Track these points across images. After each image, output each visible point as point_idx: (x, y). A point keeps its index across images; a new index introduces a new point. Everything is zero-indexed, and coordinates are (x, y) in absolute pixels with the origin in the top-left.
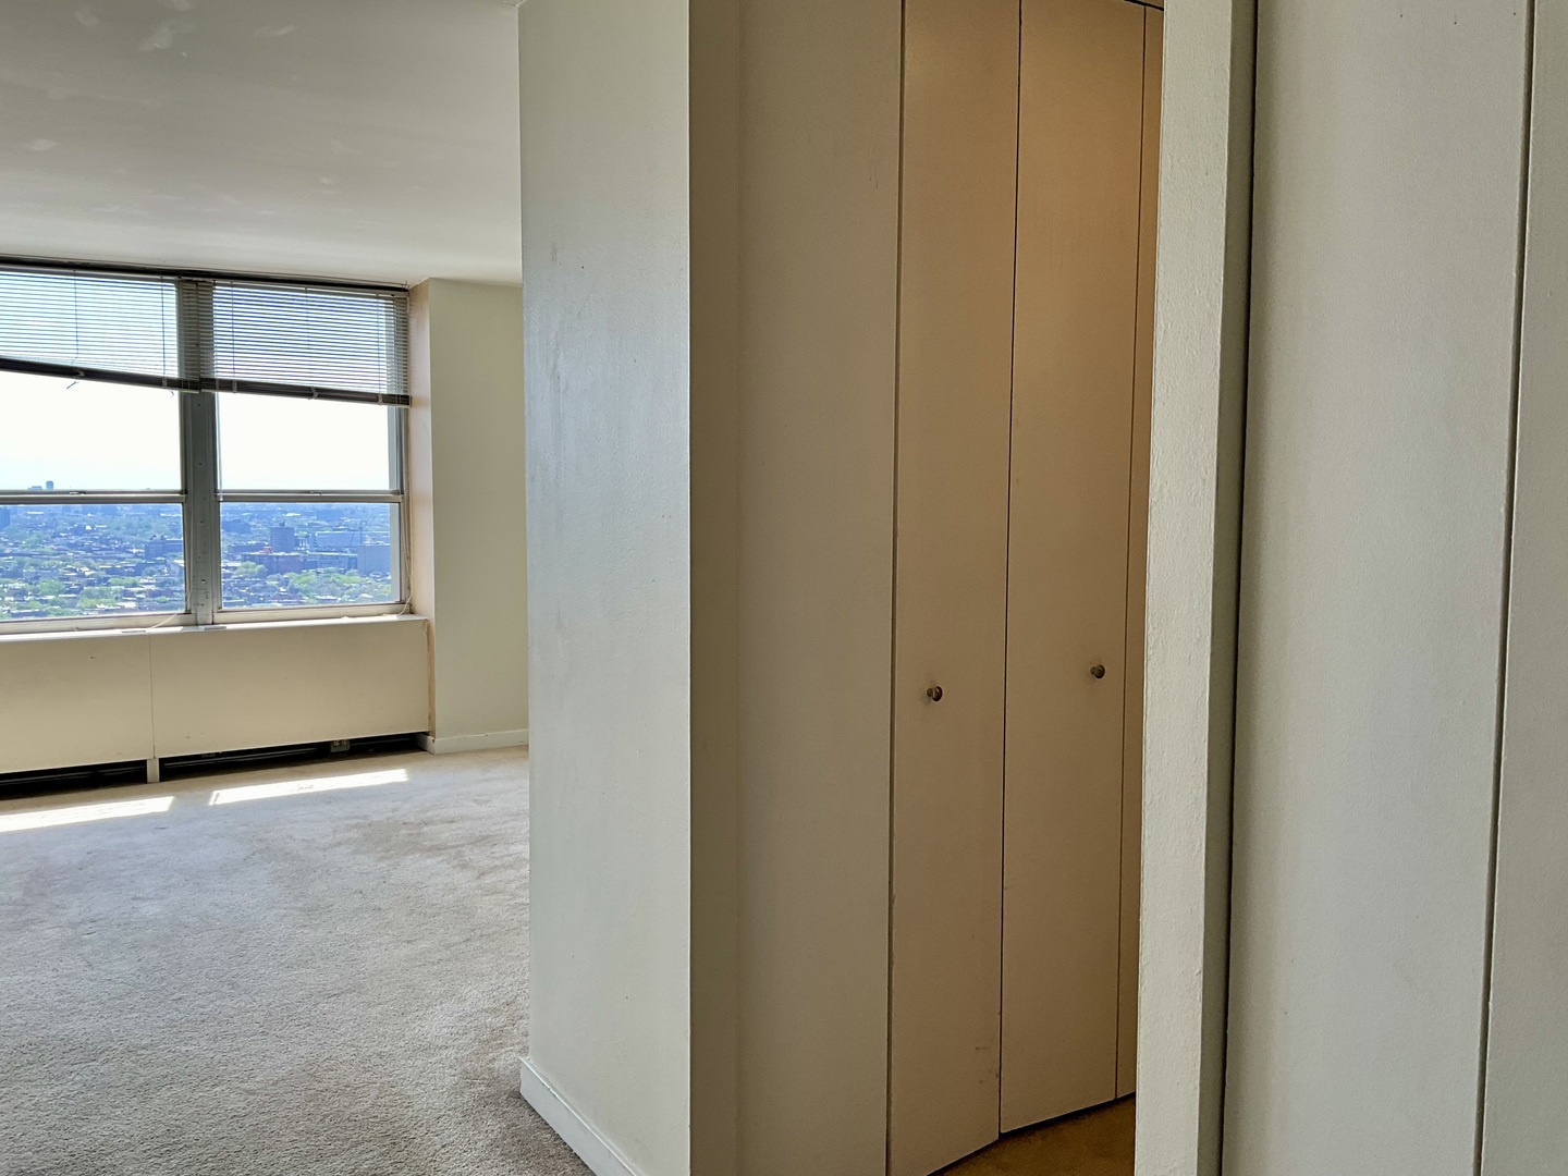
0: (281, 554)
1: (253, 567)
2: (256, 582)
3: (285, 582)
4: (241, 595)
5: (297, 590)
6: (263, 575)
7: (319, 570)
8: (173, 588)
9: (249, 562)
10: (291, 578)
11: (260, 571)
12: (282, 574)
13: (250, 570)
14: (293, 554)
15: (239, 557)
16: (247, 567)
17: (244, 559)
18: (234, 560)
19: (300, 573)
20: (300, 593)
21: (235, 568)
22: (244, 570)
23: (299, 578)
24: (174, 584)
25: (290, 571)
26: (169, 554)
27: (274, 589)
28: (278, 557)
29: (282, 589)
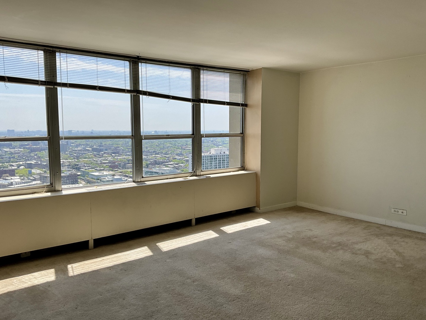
0: (35, 147)
1: (27, 150)
2: (28, 155)
3: (36, 155)
4: (23, 159)
5: (40, 157)
6: (30, 153)
7: (46, 151)
8: (3, 157)
9: (25, 149)
10: (38, 153)
11: (29, 151)
12: (35, 152)
13: (26, 151)
14: (38, 147)
15: (22, 148)
16: (25, 150)
17: (24, 148)
18: (21, 148)
19: (40, 152)
20: (40, 158)
21: (21, 151)
22: (24, 151)
23: (40, 153)
24: (3, 155)
25: (37, 151)
26: (2, 147)
27: (33, 157)
28: (34, 148)
29: (35, 157)
